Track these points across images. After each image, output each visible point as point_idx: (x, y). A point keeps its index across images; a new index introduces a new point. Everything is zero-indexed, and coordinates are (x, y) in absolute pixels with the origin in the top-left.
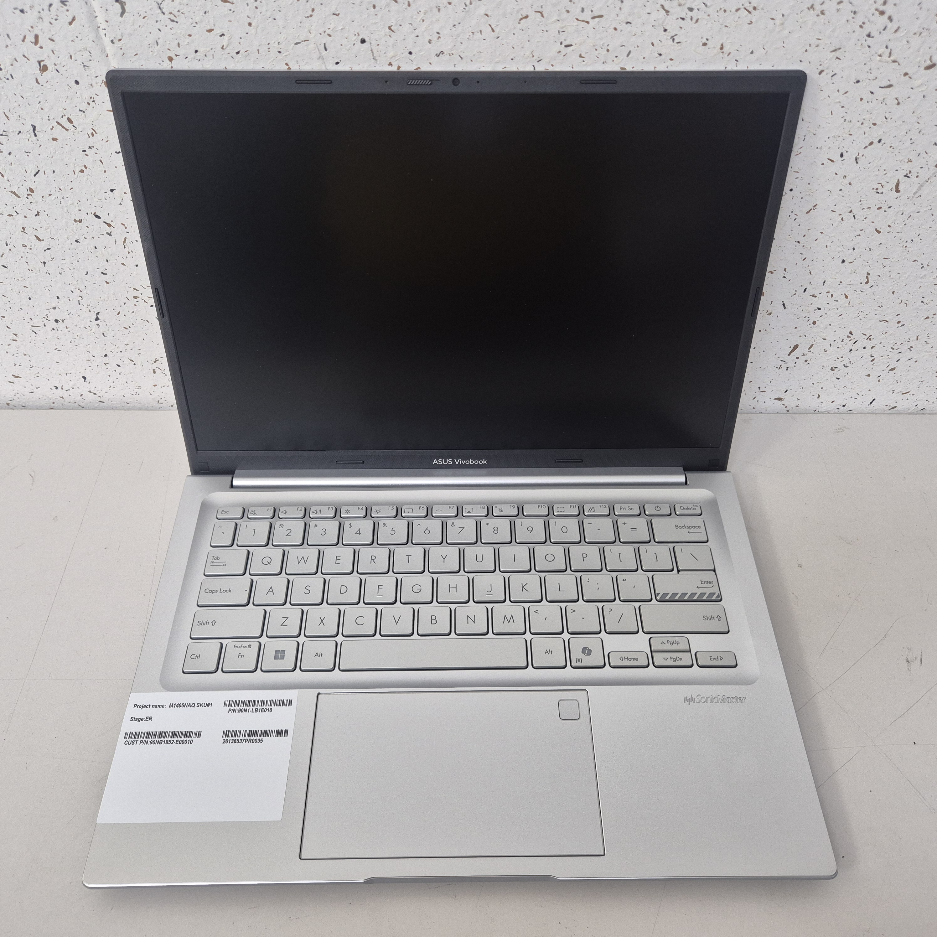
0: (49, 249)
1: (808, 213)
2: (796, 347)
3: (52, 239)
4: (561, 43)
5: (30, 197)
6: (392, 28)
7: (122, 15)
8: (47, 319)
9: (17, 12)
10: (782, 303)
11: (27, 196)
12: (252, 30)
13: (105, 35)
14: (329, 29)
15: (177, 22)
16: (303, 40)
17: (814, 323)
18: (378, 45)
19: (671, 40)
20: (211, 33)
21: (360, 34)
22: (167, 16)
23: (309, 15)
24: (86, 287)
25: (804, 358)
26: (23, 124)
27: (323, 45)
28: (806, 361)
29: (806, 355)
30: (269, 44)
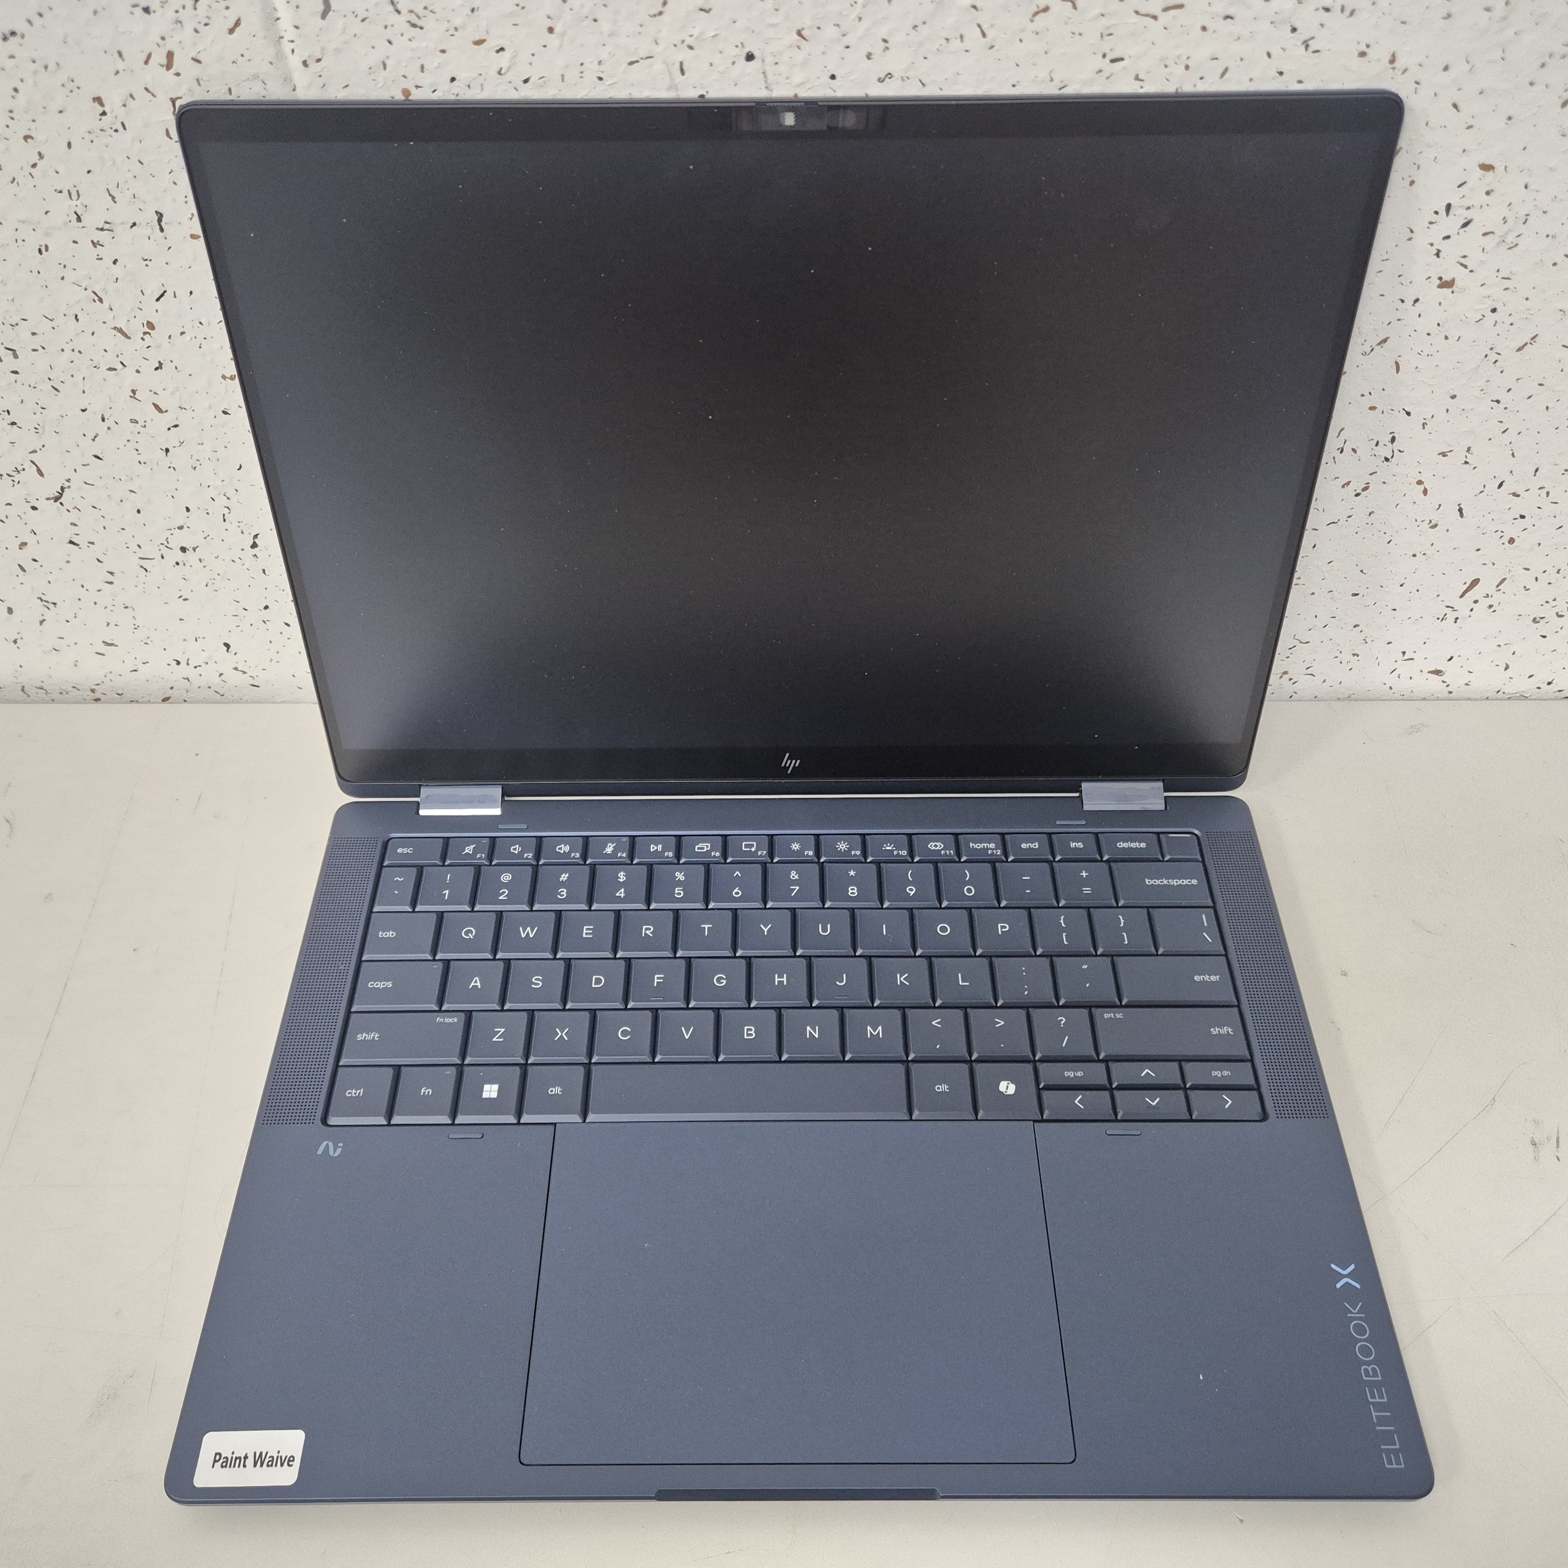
0: (176, 426)
1: (1520, 349)
2: (1475, 582)
3: (181, 408)
4: (1104, 56)
5: (147, 337)
6: (804, 33)
7: (324, 15)
8: (168, 546)
9: (139, 12)
10: (1458, 508)
11: (142, 336)
12: (553, 41)
13: (293, 51)
14: (691, 36)
15: (421, 28)
16: (644, 56)
17: (1512, 541)
18: (776, 63)
19: (1303, 47)
20: (481, 46)
21: (745, 44)
22: (405, 17)
23: (656, 12)
24: (237, 491)
25: (1489, 601)
26: (140, 210)
27: (678, 65)
28: (1491, 606)
29: (1491, 596)
30: (582, 64)
